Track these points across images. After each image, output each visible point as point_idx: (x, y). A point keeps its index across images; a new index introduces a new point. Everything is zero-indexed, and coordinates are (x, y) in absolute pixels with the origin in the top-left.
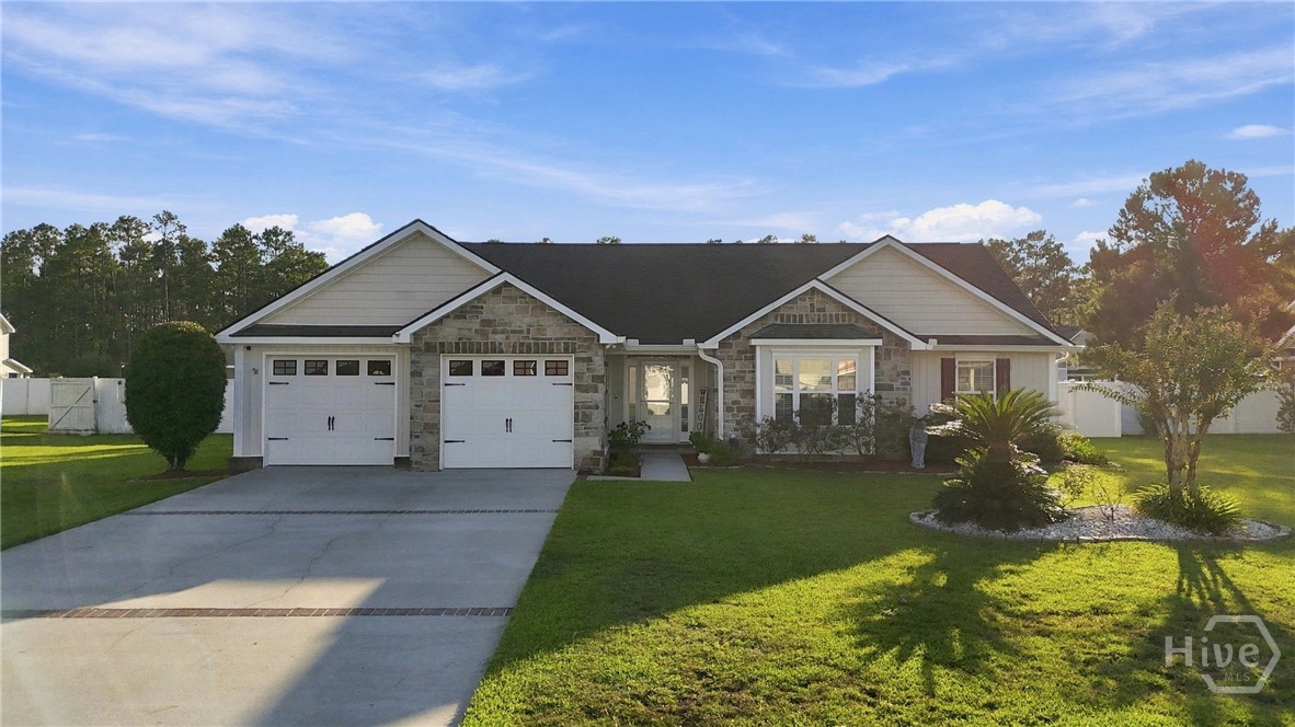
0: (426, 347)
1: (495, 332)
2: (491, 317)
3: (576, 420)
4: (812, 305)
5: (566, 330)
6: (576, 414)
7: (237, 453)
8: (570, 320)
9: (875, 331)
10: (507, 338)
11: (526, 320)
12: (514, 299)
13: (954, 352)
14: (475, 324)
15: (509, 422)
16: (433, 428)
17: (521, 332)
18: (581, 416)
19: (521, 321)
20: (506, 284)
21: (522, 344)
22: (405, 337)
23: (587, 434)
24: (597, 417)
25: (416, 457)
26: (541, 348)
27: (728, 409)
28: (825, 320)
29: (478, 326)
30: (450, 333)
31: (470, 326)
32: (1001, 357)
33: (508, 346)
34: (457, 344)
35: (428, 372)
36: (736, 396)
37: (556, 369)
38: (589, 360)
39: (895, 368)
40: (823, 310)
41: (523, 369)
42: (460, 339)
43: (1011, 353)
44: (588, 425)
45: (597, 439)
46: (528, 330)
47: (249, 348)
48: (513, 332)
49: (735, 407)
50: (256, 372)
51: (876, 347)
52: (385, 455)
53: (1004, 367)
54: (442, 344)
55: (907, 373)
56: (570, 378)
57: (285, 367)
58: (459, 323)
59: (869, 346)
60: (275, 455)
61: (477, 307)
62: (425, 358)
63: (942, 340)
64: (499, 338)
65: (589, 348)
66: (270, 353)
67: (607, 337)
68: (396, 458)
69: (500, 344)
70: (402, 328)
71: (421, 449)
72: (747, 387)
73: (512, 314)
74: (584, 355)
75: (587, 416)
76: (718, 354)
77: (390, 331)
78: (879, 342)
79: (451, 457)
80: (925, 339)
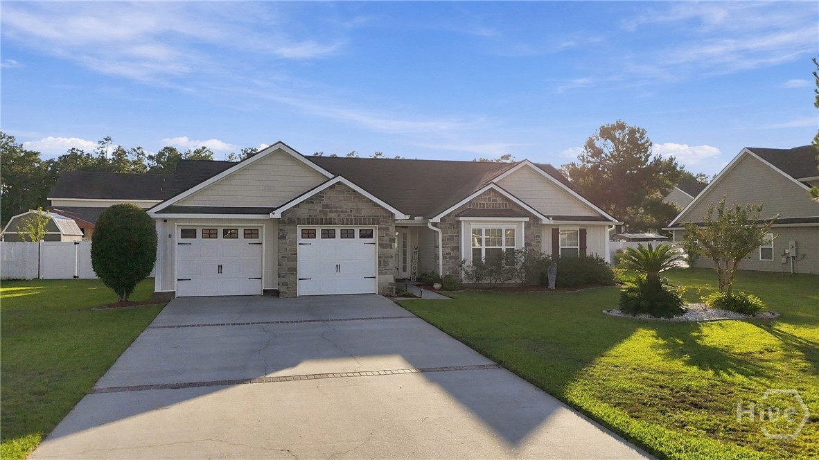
0: (289, 220)
1: (331, 212)
2: (329, 203)
3: (379, 265)
4: (489, 198)
5: (373, 211)
6: (380, 261)
7: (157, 289)
8: (376, 205)
9: (525, 213)
10: (339, 216)
11: (350, 205)
12: (343, 192)
13: (558, 225)
14: (319, 207)
15: (338, 267)
16: (294, 270)
17: (347, 212)
18: (383, 261)
19: (347, 205)
20: (339, 183)
21: (347, 220)
22: (277, 214)
23: (386, 273)
24: (392, 264)
25: (282, 289)
26: (358, 222)
27: (444, 257)
28: (496, 207)
29: (320, 208)
30: (303, 213)
31: (316, 208)
32: (582, 228)
33: (339, 220)
34: (308, 219)
35: (290, 237)
36: (448, 251)
37: (366, 235)
38: (387, 229)
39: (533, 233)
40: (495, 201)
41: (347, 234)
42: (310, 216)
43: (587, 225)
44: (386, 267)
45: (392, 276)
46: (351, 211)
47: (165, 221)
48: (342, 212)
49: (448, 256)
50: (170, 236)
51: (525, 222)
52: (256, 288)
53: (583, 233)
54: (298, 219)
55: (539, 236)
56: (375, 239)
57: (188, 233)
58: (309, 206)
59: (522, 222)
60: (182, 290)
61: (320, 196)
62: (288, 228)
63: (555, 218)
64: (333, 215)
65: (387, 222)
66: (179, 224)
67: (399, 215)
68: (264, 290)
69: (334, 219)
70: (277, 208)
71: (285, 284)
72: (455, 245)
73: (341, 201)
74: (383, 226)
75: (386, 262)
76: (438, 225)
77: (268, 211)
78: (527, 219)
79: (303, 289)
80: (548, 217)
